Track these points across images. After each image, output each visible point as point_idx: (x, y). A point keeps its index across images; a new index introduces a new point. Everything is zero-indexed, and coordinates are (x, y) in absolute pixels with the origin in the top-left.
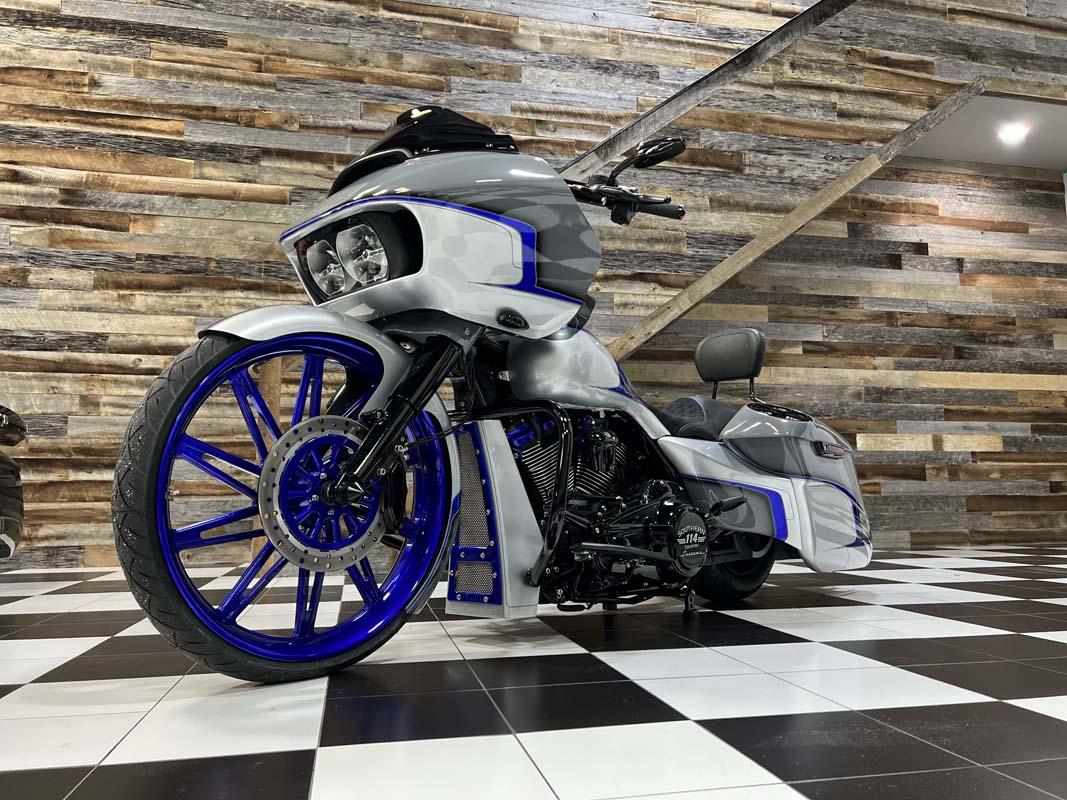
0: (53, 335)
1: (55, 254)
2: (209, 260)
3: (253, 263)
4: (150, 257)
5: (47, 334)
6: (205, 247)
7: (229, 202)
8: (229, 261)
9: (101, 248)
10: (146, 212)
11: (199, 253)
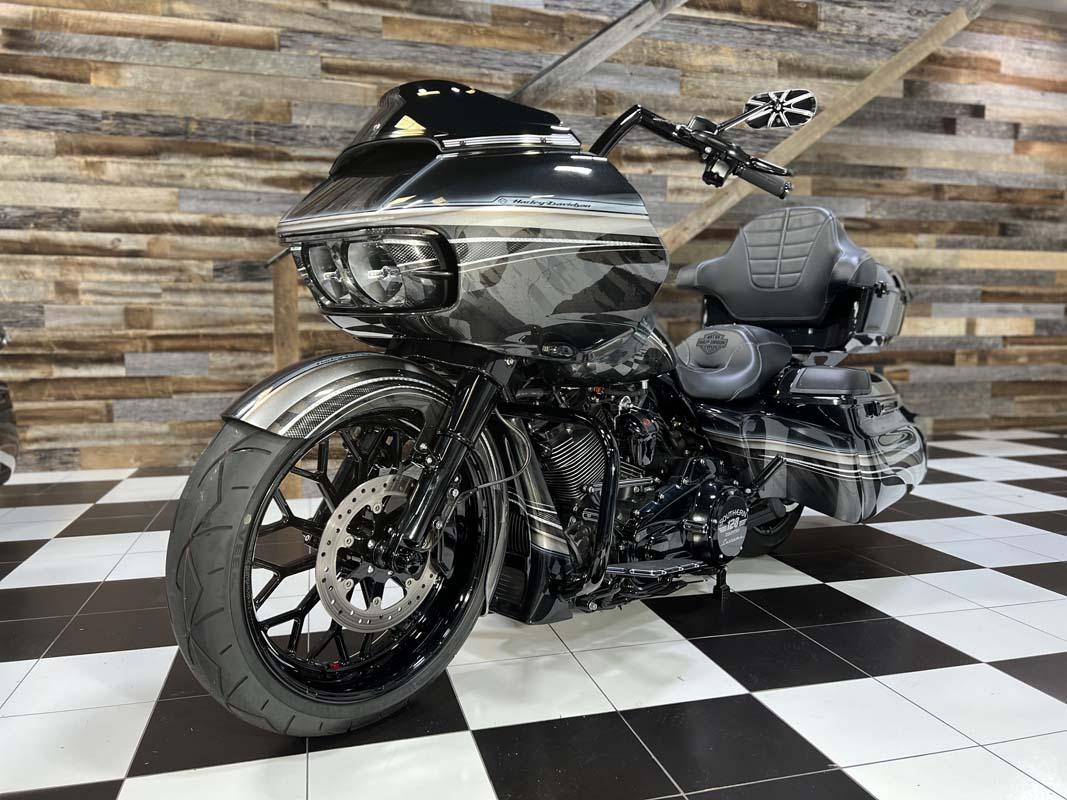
0: (14, 210)
1: (5, 111)
2: (188, 119)
3: (241, 124)
4: (119, 116)
5: (7, 210)
6: (183, 104)
7: (206, 48)
8: (213, 121)
9: (58, 104)
10: (109, 59)
11: (175, 111)
